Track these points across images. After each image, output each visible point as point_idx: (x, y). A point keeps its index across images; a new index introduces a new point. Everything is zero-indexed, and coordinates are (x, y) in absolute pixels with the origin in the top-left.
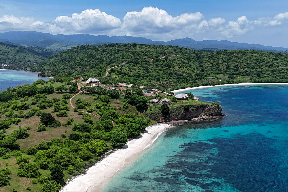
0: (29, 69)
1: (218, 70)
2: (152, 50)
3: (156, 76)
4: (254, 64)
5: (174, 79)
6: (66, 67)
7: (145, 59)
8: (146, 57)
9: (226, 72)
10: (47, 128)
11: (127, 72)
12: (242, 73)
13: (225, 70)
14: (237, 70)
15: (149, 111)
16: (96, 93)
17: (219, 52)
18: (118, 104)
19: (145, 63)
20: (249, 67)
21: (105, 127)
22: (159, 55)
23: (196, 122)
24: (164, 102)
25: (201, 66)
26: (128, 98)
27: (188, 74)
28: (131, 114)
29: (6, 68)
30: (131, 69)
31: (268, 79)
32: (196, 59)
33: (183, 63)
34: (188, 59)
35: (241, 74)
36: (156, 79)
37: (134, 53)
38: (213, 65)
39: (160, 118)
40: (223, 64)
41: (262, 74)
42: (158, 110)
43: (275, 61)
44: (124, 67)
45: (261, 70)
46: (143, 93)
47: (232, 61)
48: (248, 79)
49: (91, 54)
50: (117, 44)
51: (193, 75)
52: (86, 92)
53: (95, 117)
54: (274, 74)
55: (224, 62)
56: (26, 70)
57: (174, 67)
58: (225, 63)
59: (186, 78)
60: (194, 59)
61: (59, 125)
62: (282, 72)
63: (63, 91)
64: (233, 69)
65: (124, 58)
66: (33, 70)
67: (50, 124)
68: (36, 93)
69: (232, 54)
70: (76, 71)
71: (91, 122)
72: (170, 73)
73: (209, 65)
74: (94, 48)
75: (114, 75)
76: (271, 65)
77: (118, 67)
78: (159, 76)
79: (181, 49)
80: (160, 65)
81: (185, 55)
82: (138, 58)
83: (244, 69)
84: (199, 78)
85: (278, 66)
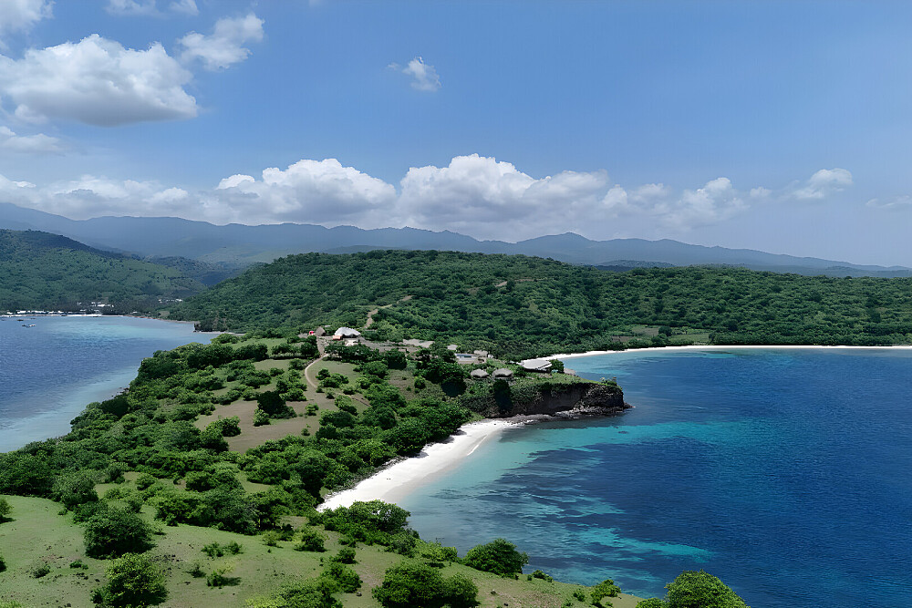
0: (165, 313)
1: (637, 314)
2: (474, 266)
3: (485, 328)
4: (722, 301)
5: (526, 334)
6: (264, 308)
7: (459, 287)
8: (462, 283)
9: (655, 319)
10: (270, 420)
11: (415, 318)
12: (694, 322)
13: (654, 315)
14: (682, 314)
15: (468, 395)
16: (357, 358)
17: (638, 273)
18: (405, 379)
19: (458, 298)
20: (712, 308)
21: (381, 419)
22: (493, 277)
23: (565, 418)
24: (499, 376)
25: (594, 305)
26: (425, 366)
27: (561, 322)
28: (431, 399)
29: (106, 312)
30: (427, 310)
31: (754, 336)
32: (583, 287)
33: (552, 296)
34: (564, 288)
35: (693, 325)
36: (485, 335)
37: (432, 274)
38: (623, 303)
39: (491, 409)
40: (647, 300)
41: (742, 324)
42: (488, 392)
43: (774, 294)
44: (410, 308)
45: (738, 314)
46: (455, 357)
47: (671, 293)
48: (705, 335)
49: (325, 277)
50: (389, 252)
51: (573, 325)
52: (337, 356)
53: (361, 404)
54: (769, 324)
55: (651, 295)
56: (157, 316)
57: (527, 307)
58: (653, 299)
59: (556, 333)
60: (577, 287)
61: (292, 415)
62: (789, 320)
63: (287, 354)
64: (673, 313)
65: (408, 286)
66: (176, 316)
67: (277, 413)
68: (229, 360)
69: (672, 275)
70: (289, 316)
71: (353, 410)
72: (518, 321)
73: (614, 302)
74: (335, 261)
75: (385, 325)
76: (764, 304)
77: (395, 306)
78: (491, 326)
79: (546, 263)
80: (495, 302)
81: (557, 279)
82: (442, 284)
83: (699, 312)
84: (586, 334)
85: (780, 307)
